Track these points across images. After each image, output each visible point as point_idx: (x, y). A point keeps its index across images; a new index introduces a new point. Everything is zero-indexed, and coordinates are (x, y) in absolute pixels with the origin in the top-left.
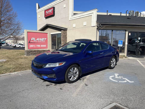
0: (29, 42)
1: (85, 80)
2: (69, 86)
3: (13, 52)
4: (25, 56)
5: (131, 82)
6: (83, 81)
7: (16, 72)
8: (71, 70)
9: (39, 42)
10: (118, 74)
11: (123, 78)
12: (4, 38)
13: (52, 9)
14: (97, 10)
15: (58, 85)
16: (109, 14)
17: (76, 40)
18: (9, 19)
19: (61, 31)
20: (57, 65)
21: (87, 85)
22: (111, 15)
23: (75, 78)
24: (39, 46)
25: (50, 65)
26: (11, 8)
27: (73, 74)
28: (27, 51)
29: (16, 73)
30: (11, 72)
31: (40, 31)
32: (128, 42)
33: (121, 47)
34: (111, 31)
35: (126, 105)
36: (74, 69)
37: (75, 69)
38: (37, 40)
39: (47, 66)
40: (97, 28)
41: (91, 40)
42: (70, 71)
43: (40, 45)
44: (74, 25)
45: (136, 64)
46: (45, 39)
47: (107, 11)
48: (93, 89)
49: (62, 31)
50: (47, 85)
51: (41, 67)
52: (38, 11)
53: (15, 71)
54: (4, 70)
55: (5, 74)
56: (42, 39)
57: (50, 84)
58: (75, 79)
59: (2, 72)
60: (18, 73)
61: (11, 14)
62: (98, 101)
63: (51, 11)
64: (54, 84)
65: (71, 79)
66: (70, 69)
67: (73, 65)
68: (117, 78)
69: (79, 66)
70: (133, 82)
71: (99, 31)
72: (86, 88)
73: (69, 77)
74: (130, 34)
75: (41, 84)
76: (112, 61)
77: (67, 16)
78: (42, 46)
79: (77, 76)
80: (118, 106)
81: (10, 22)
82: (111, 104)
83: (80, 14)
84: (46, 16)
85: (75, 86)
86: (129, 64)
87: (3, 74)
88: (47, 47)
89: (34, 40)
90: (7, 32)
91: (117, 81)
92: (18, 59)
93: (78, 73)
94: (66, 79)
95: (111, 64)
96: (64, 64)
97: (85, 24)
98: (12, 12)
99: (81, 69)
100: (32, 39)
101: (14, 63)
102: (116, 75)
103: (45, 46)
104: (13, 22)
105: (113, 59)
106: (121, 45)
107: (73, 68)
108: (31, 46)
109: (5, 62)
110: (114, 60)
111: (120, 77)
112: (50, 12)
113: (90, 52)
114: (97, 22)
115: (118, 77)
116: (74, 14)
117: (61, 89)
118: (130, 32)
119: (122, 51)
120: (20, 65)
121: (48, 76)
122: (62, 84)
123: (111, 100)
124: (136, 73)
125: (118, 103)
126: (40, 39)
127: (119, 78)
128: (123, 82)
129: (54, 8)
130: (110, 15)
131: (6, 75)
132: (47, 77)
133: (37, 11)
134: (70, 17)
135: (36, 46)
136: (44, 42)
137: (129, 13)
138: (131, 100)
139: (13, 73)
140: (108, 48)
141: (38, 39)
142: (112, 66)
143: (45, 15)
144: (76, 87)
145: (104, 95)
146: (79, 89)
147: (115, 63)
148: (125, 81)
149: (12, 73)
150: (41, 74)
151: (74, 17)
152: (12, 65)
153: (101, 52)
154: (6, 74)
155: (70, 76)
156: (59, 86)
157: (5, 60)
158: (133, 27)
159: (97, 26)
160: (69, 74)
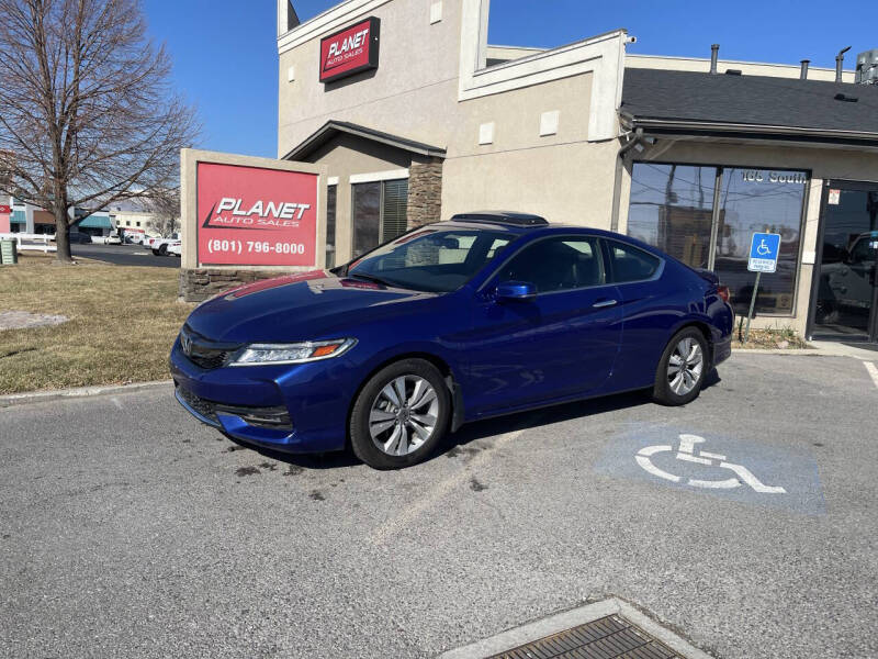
0: (206, 225)
1: (483, 458)
2: (367, 485)
3: (129, 279)
4: (181, 300)
5: (769, 490)
6: (465, 462)
7: (99, 384)
8: (388, 391)
9: (262, 222)
10: (700, 440)
11: (723, 465)
12: (92, 197)
13: (366, 31)
14: (625, 38)
15: (309, 472)
16: (722, 68)
17: (457, 218)
18: (126, 90)
19: (406, 164)
20: (303, 354)
21: (480, 488)
22: (738, 73)
23: (418, 443)
24: (262, 247)
25: (261, 352)
26: (134, 24)
27: (405, 415)
28: (191, 272)
29: (95, 390)
30: (67, 383)
31: (292, 159)
32: (817, 249)
33: (765, 275)
34: (714, 170)
35: (677, 620)
36: (410, 386)
37: (419, 384)
38: (254, 210)
39: (248, 358)
40: (622, 155)
41: (542, 220)
42: (384, 398)
43: (272, 244)
44: (486, 133)
45: (850, 384)
46: (303, 206)
47: (715, 49)
48: (508, 513)
49: (414, 164)
50: (244, 472)
51: (216, 363)
52: (287, 39)
53: (90, 382)
54: (34, 369)
55: (30, 395)
56: (285, 210)
57: (265, 465)
58: (413, 448)
59: (22, 379)
60: (110, 392)
61: (137, 56)
62: (514, 581)
63: (354, 42)
64: (284, 466)
65: (387, 446)
66: (382, 384)
67: (404, 364)
68: (688, 458)
69: (444, 369)
70: (782, 490)
71: (631, 172)
72: (470, 502)
73: (375, 431)
74: (834, 198)
75: (212, 461)
76: (675, 359)
77: (446, 76)
78: (279, 248)
79: (430, 430)
80: (626, 620)
81: (125, 104)
82: (589, 608)
83: (525, 60)
84: (329, 74)
85: (408, 486)
86: (800, 382)
87: (21, 390)
88: (308, 259)
89: (236, 212)
90: (111, 164)
91: (676, 479)
92: (137, 314)
93: (434, 412)
94: (355, 445)
95: (673, 377)
96: (346, 355)
97: (549, 123)
98: (141, 45)
99: (454, 387)
100: (222, 206)
101: (100, 338)
102: (688, 442)
103: (300, 249)
104: (142, 104)
105: (683, 345)
106: (770, 266)
107: (400, 383)
108: (217, 245)
109: (54, 331)
110: (693, 352)
111: (706, 458)
112: (350, 51)
113: (522, 291)
114: (622, 116)
115: (695, 454)
116: (491, 63)
117: (317, 496)
118: (836, 184)
119: (779, 304)
120: (134, 348)
121: (251, 417)
122: (332, 472)
123: (598, 582)
124: (822, 438)
125: (634, 605)
126: (271, 205)
127: (695, 460)
128: (716, 485)
129: (374, 24)
130: (729, 72)
131: (40, 400)
132: (246, 424)
133: (280, 44)
134: (466, 78)
135: (245, 247)
136: (296, 224)
137: (859, 67)
138: (723, 596)
139: (81, 392)
140: (657, 276)
141: (260, 203)
142: (677, 385)
143: (323, 69)
144: (410, 493)
145: (561, 554)
146: (421, 505)
147: (697, 370)
148: (733, 483)
149: (71, 392)
150: (216, 403)
151: (486, 79)
152: (87, 347)
153: (603, 295)
154: (39, 394)
155: (382, 427)
156: (310, 478)
157: (60, 319)
158: (860, 152)
159: (622, 139)
160: (375, 415)
